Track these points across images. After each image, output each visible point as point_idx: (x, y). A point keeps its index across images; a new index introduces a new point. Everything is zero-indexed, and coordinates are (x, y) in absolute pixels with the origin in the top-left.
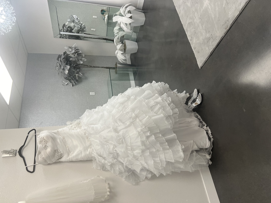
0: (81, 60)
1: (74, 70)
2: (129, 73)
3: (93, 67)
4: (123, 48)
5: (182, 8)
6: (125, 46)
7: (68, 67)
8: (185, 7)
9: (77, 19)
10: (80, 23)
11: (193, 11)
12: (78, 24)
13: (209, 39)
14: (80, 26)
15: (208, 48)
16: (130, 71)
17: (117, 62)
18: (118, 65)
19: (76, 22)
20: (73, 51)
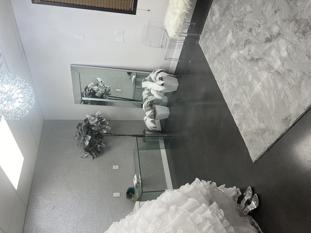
0: (104, 128)
1: (95, 140)
2: (158, 141)
3: (118, 136)
4: (153, 113)
5: (225, 85)
6: (155, 111)
7: (90, 137)
8: (229, 85)
9: (101, 82)
10: (105, 86)
11: (241, 93)
12: (102, 88)
13: (264, 131)
14: (104, 90)
15: (264, 142)
16: (161, 139)
17: (145, 129)
18: (147, 132)
19: (100, 86)
20: (96, 120)
